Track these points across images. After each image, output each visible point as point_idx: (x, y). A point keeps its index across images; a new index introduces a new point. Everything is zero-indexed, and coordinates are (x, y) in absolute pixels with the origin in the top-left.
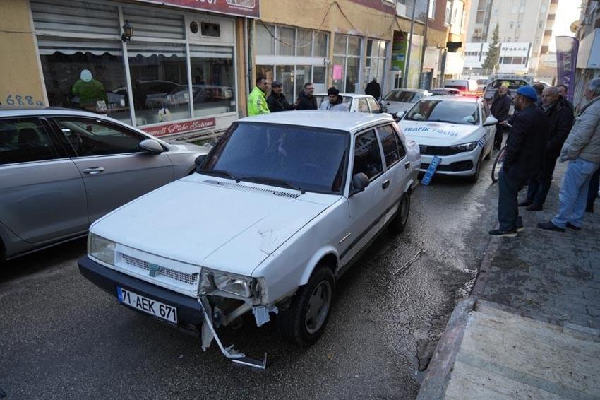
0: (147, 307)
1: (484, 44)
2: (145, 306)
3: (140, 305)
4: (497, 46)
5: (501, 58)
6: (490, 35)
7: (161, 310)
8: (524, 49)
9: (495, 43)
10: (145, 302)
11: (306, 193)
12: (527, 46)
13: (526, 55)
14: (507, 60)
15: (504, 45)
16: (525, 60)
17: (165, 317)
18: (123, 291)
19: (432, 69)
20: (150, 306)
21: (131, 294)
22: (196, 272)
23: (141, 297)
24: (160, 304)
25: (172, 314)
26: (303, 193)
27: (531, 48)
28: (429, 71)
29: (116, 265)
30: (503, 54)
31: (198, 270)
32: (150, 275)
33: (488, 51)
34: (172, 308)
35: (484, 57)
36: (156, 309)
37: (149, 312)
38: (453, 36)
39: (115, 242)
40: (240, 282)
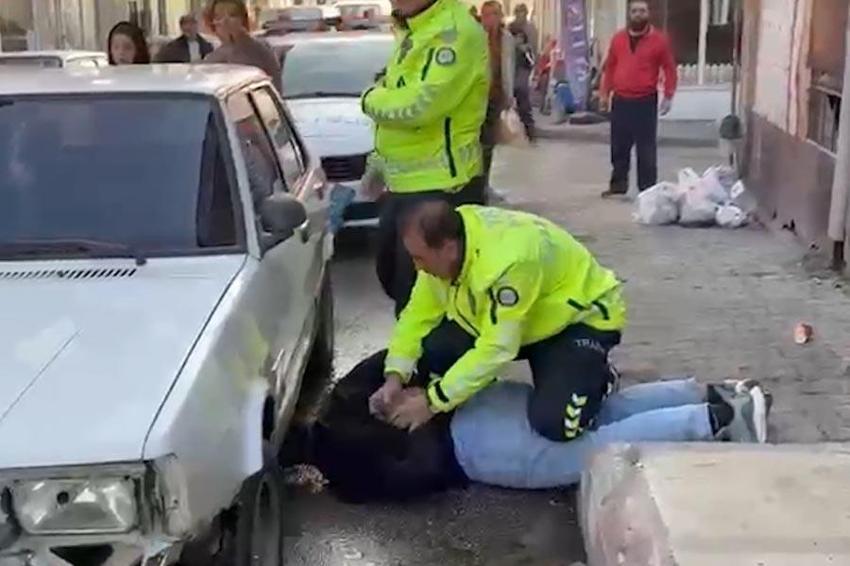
11: (151, 262)
26: (141, 262)
40: (86, 496)
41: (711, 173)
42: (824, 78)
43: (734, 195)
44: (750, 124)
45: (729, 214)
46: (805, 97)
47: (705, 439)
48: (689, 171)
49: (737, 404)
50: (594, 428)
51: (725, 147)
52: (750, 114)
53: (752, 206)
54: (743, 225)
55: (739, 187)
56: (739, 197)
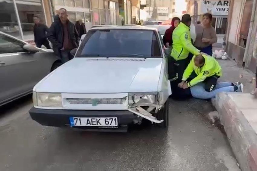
0: (95, 123)
1: (151, 7)
2: (93, 123)
3: (90, 123)
4: (156, 8)
5: (158, 14)
6: (152, 3)
7: (106, 121)
8: (166, 10)
9: (155, 7)
10: (93, 120)
11: (147, 58)
12: (167, 9)
13: (167, 13)
14: (161, 15)
15: (158, 8)
16: (167, 15)
17: (109, 125)
18: (75, 119)
19: (135, 17)
20: (98, 122)
21: (82, 119)
22: (126, 96)
23: (90, 119)
24: (105, 118)
25: (114, 121)
26: (146, 59)
27: (169, 10)
28: (134, 18)
29: (64, 106)
30: (158, 12)
31: (126, 95)
32: (93, 105)
33: (152, 10)
34: (114, 118)
35: (151, 13)
36: (102, 122)
37: (97, 125)
38: (141, 2)
39: (60, 93)
40: (145, 98)
41: (221, 51)
42: (243, 36)
43: (225, 54)
44: (227, 43)
45: (224, 57)
46: (239, 39)
47: (233, 91)
48: (217, 50)
49: (239, 86)
50: (214, 90)
51: (223, 46)
52: (228, 42)
53: (227, 56)
54: (226, 59)
55: (225, 53)
56: (226, 55)
